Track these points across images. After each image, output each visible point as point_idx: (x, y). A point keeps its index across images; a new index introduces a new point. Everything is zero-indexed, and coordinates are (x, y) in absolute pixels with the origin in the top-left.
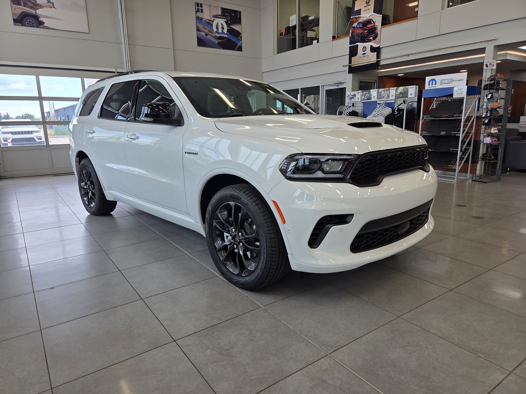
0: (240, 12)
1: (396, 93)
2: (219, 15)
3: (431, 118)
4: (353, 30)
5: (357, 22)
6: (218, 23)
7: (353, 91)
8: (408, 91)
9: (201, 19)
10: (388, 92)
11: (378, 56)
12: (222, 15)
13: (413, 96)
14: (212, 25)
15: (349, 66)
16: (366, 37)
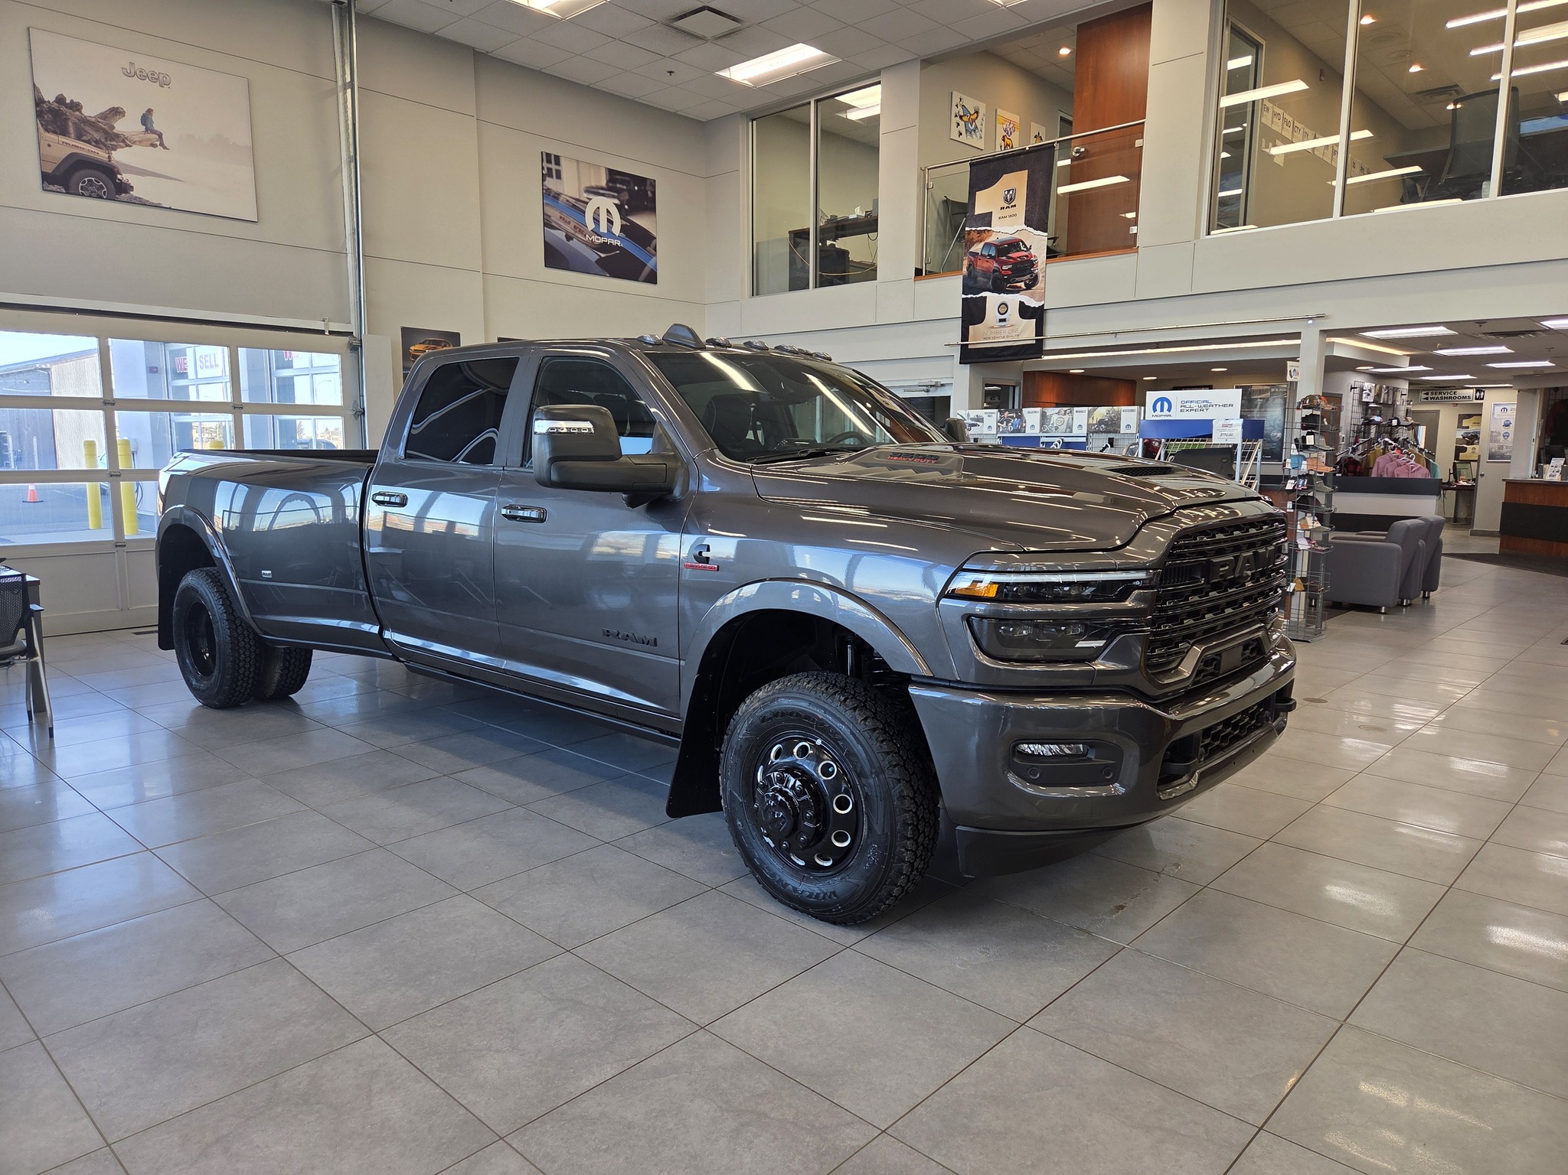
0: (653, 182)
1: (1088, 420)
2: (602, 189)
4: (971, 261)
5: (983, 243)
6: (599, 208)
7: (971, 408)
8: (1119, 419)
9: (556, 196)
10: (1067, 416)
11: (1040, 330)
12: (609, 189)
13: (1133, 430)
14: (584, 212)
15: (962, 345)
16: (1008, 281)
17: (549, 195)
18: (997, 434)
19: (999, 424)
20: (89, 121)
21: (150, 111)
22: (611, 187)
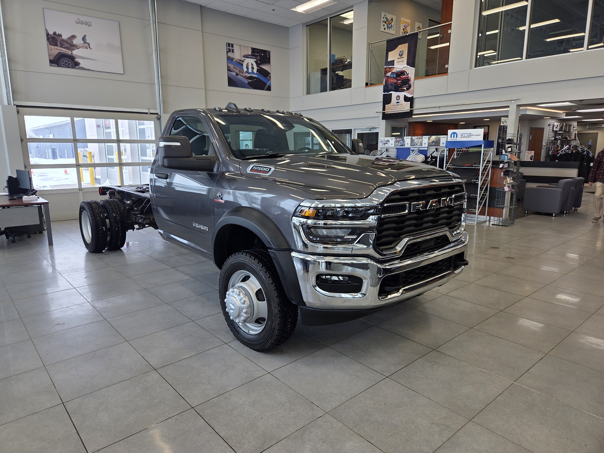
0: (269, 52)
2: (250, 55)
4: (387, 79)
5: (391, 72)
6: (248, 63)
7: (386, 137)
8: (440, 140)
9: (232, 59)
13: (445, 145)
14: (243, 65)
15: (383, 112)
16: (400, 87)
17: (229, 59)
18: (395, 147)
19: (395, 143)
20: (65, 40)
21: (85, 36)
22: (253, 55)
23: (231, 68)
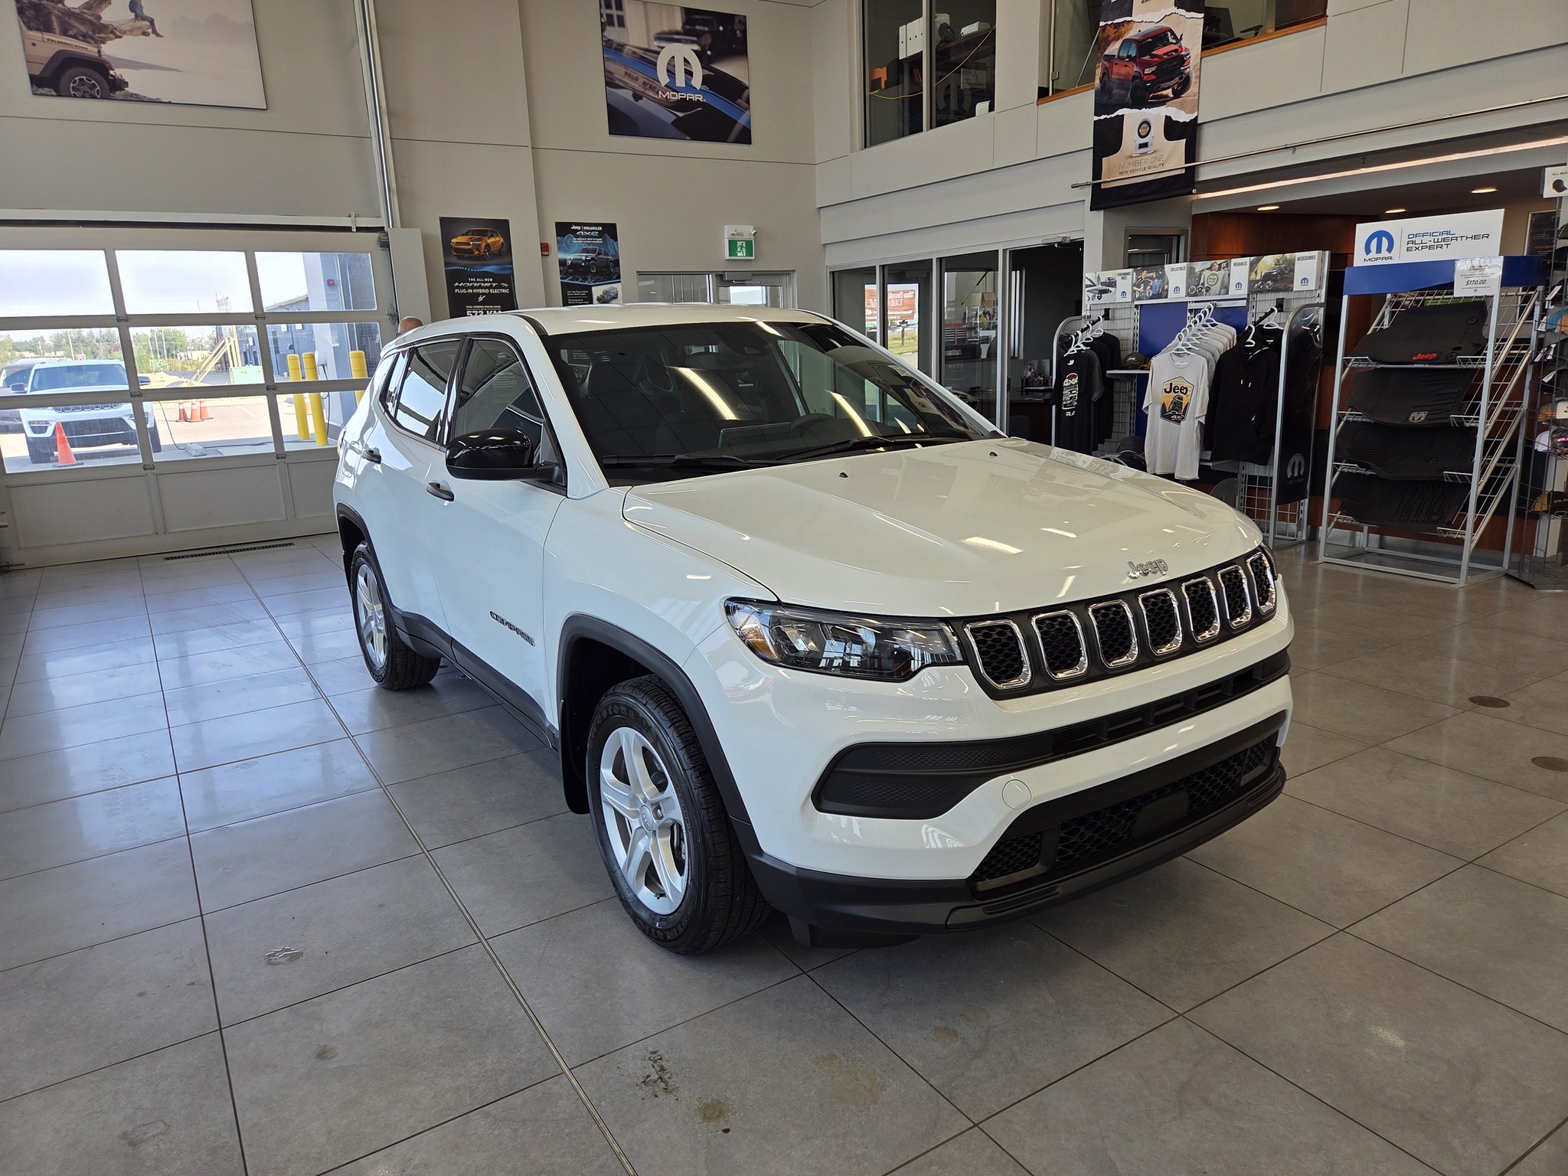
0: (742, 19)
1: (1250, 275)
2: (677, 33)
3: (1373, 365)
4: (1106, 68)
5: (1120, 41)
6: (673, 57)
7: (1106, 267)
8: (1292, 270)
9: (620, 48)
10: (1222, 270)
11: (1191, 154)
12: (686, 32)
13: (1312, 285)
14: (655, 64)
15: (1094, 185)
16: (1151, 90)
17: (611, 47)
18: (1133, 301)
19: (1135, 288)
20: (74, 13)
22: (688, 30)
23: (616, 75)
